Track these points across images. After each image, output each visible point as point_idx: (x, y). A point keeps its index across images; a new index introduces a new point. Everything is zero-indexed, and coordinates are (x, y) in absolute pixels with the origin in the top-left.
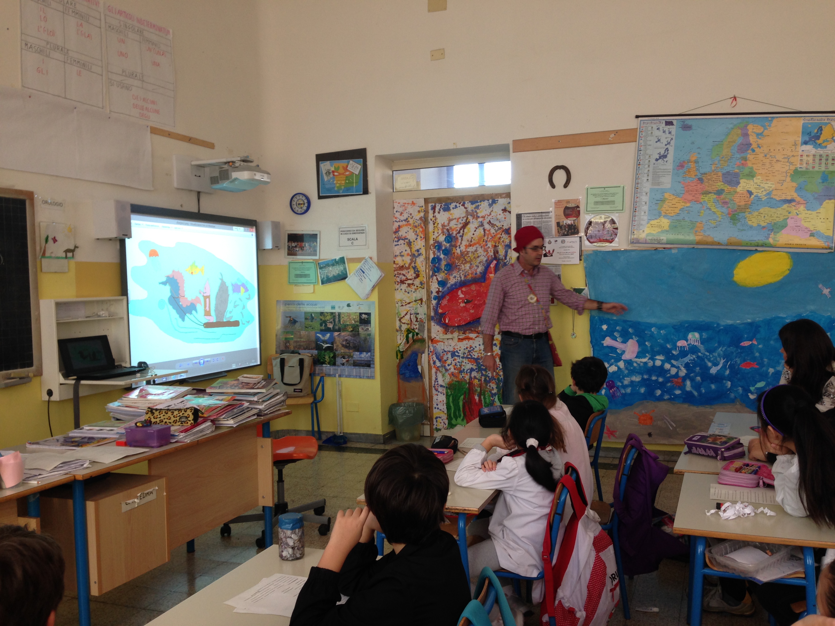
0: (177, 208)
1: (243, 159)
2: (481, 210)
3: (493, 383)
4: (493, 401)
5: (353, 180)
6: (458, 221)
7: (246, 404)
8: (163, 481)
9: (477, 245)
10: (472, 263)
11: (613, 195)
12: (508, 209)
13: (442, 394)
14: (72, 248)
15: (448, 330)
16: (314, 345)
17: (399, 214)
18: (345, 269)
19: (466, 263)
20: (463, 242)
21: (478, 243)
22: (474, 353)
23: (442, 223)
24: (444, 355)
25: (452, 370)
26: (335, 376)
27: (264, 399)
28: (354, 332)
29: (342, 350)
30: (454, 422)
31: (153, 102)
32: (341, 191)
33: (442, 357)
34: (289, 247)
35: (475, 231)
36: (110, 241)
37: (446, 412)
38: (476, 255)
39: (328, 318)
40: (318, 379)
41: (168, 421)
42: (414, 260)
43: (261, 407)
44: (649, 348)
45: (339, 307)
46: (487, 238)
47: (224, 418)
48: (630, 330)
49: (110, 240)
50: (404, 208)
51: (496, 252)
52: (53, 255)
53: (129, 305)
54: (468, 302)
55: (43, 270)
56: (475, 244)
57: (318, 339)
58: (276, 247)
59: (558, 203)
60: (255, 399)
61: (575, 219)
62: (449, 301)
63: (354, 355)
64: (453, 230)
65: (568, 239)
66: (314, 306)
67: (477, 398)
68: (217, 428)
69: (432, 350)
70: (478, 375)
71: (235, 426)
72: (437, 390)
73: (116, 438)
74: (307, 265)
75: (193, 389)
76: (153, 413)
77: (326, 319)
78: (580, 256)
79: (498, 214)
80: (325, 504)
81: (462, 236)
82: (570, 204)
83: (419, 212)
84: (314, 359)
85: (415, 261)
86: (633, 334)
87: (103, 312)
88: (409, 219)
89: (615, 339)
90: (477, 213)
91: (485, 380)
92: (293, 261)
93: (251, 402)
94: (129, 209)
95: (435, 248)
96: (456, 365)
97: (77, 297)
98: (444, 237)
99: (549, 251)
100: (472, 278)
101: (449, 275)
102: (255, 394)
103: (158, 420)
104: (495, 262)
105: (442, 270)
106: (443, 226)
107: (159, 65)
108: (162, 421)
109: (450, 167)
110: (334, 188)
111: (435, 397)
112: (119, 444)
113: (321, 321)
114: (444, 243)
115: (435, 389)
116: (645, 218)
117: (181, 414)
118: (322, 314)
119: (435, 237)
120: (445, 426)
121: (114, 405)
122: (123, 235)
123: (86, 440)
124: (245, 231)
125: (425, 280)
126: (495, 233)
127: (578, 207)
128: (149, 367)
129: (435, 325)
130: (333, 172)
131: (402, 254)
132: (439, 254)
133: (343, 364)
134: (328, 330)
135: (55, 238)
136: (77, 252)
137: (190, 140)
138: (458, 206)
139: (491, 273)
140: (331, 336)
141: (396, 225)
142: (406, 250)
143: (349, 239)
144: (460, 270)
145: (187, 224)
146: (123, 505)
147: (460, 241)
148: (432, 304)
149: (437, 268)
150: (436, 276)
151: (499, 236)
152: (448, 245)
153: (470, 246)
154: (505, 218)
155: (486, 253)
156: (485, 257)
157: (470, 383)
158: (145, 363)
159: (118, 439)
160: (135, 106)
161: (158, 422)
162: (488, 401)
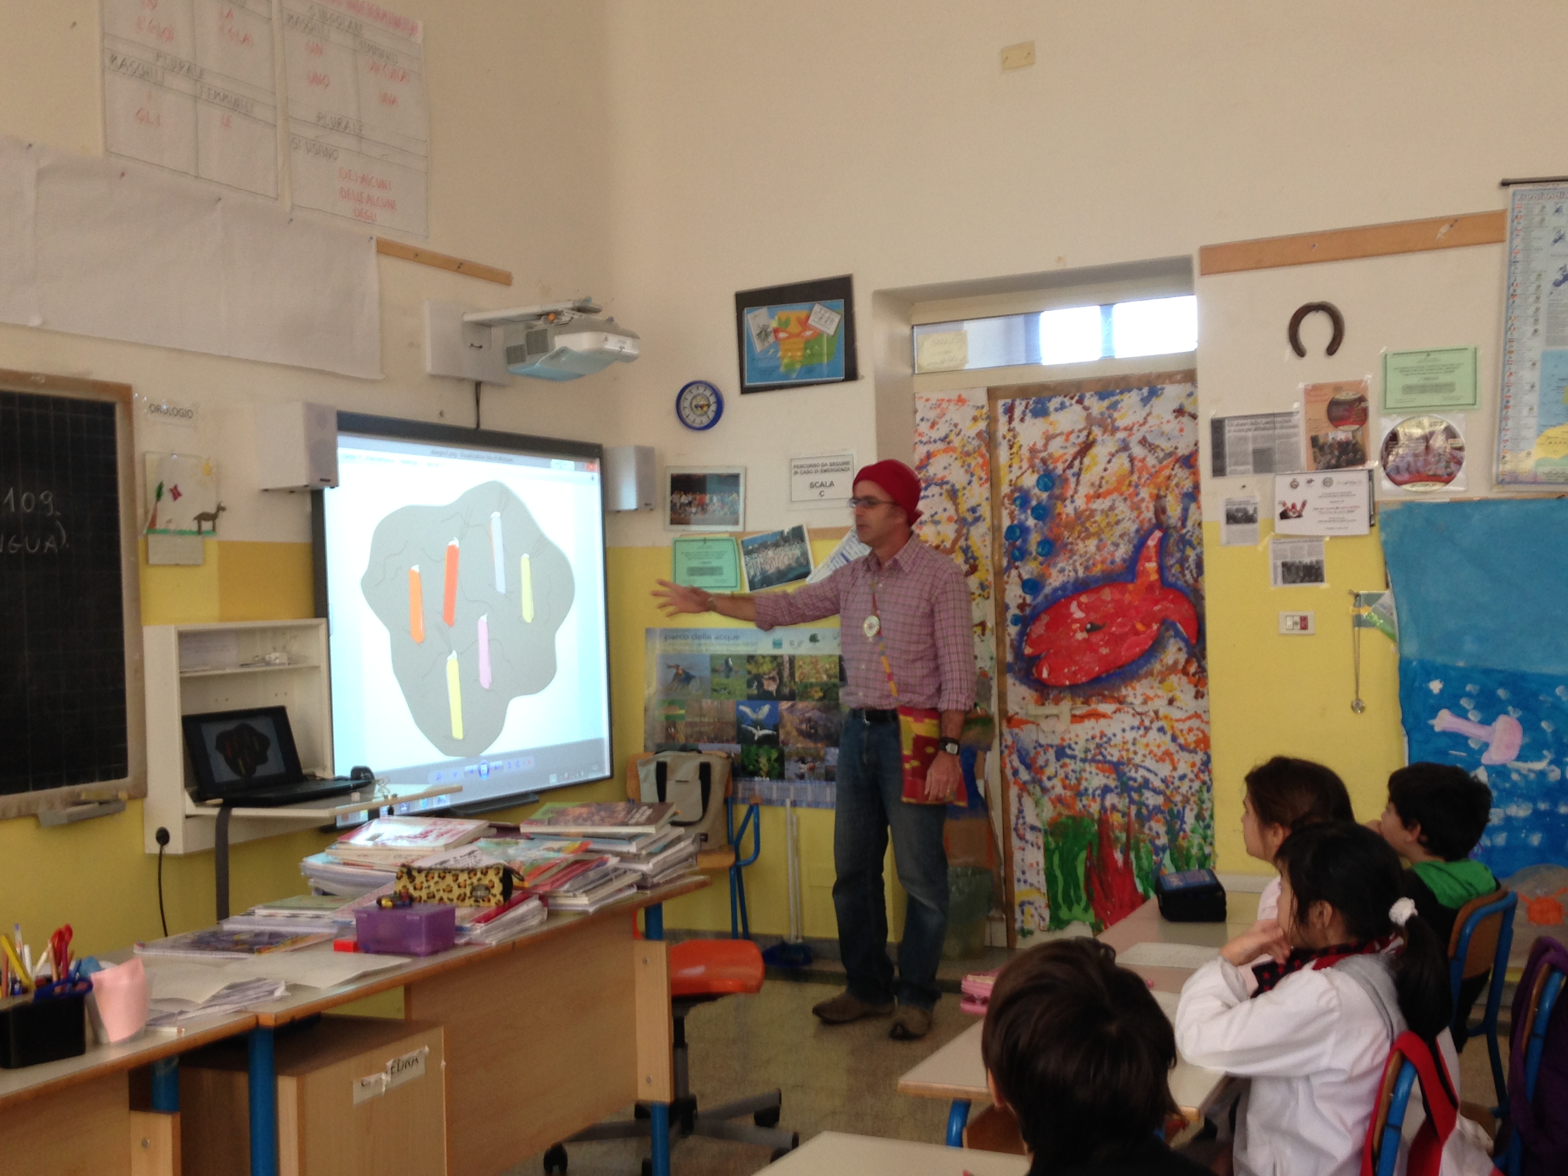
0: (431, 417)
1: (577, 305)
2: (1123, 411)
3: (1158, 821)
4: (1160, 864)
5: (821, 347)
6: (1067, 440)
7: (613, 861)
8: (439, 1034)
9: (1115, 495)
10: (1103, 536)
11: (1450, 369)
12: (1189, 408)
13: (1035, 848)
14: (212, 510)
15: (1048, 695)
16: (731, 732)
17: (929, 424)
18: (805, 554)
19: (1088, 537)
20: (1080, 488)
21: (1117, 489)
22: (1109, 749)
23: (1031, 444)
24: (1037, 753)
25: (1059, 790)
26: (783, 804)
27: (653, 848)
28: (826, 701)
29: (799, 744)
30: (1064, 913)
31: (382, 185)
32: (794, 375)
33: (1034, 760)
34: (673, 506)
35: (1109, 462)
36: (293, 495)
37: (1044, 889)
38: (1112, 519)
39: (766, 668)
40: (742, 811)
41: (445, 896)
42: (965, 531)
43: (646, 867)
44: (1550, 738)
45: (792, 643)
46: (1139, 478)
47: (568, 891)
48: (1501, 693)
49: (292, 491)
50: (938, 411)
51: (1160, 511)
52: (172, 527)
53: (331, 638)
54: (1094, 629)
55: (150, 562)
56: (1109, 493)
57: (741, 718)
58: (646, 505)
59: (1313, 392)
60: (632, 848)
61: (1356, 427)
62: (1048, 626)
63: (826, 754)
64: (1056, 461)
65: (1340, 477)
66: (731, 642)
67: (1118, 856)
68: (553, 914)
69: (1009, 742)
70: (1121, 803)
71: (591, 910)
72: (1021, 838)
73: (330, 934)
74: (716, 547)
75: (491, 826)
76: (412, 878)
77: (761, 671)
78: (1371, 517)
79: (1164, 421)
80: (780, 1103)
81: (1078, 475)
82: (1344, 394)
83: (975, 419)
84: (732, 764)
85: (968, 533)
86: (1509, 702)
87: (277, 654)
88: (952, 437)
89: (1462, 714)
90: (1114, 421)
91: (1139, 813)
92: (682, 539)
93: (624, 857)
94: (333, 421)
95: (1014, 501)
96: (1067, 777)
97: (221, 620)
98: (1035, 477)
99: (1294, 506)
100: (1103, 571)
101: (1049, 565)
102: (631, 838)
103: (424, 894)
104: (1158, 534)
105: (1031, 554)
106: (1033, 451)
107: (394, 102)
108: (432, 896)
109: (1031, 316)
110: (778, 367)
111: (1017, 856)
112: (341, 947)
113: (748, 677)
114: (1036, 491)
115: (1018, 835)
116: (1532, 422)
117: (475, 880)
118: (751, 658)
119: (1013, 477)
120: (1042, 923)
121: (316, 861)
122: (322, 480)
123: (265, 939)
124: (576, 469)
125: (991, 578)
126: (1158, 466)
127: (1362, 399)
128: (376, 778)
129: (1017, 683)
130: (776, 331)
131: (936, 518)
132: (1023, 517)
133: (801, 777)
134: (765, 696)
135: (176, 487)
136: (223, 521)
137: (459, 267)
138: (1067, 404)
139: (1149, 560)
140: (773, 712)
141: (922, 451)
142: (945, 510)
143: (812, 486)
144: (1075, 554)
145: (454, 456)
146: (357, 1087)
147: (1072, 485)
148: (1009, 635)
149: (1020, 549)
150: (1017, 568)
151: (1167, 472)
152: (1045, 495)
153: (1098, 496)
154: (1181, 430)
155: (1135, 513)
156: (1134, 522)
157: (1103, 823)
158: (366, 770)
159: (337, 936)
160: (345, 194)
161: (424, 897)
162: (1145, 864)
